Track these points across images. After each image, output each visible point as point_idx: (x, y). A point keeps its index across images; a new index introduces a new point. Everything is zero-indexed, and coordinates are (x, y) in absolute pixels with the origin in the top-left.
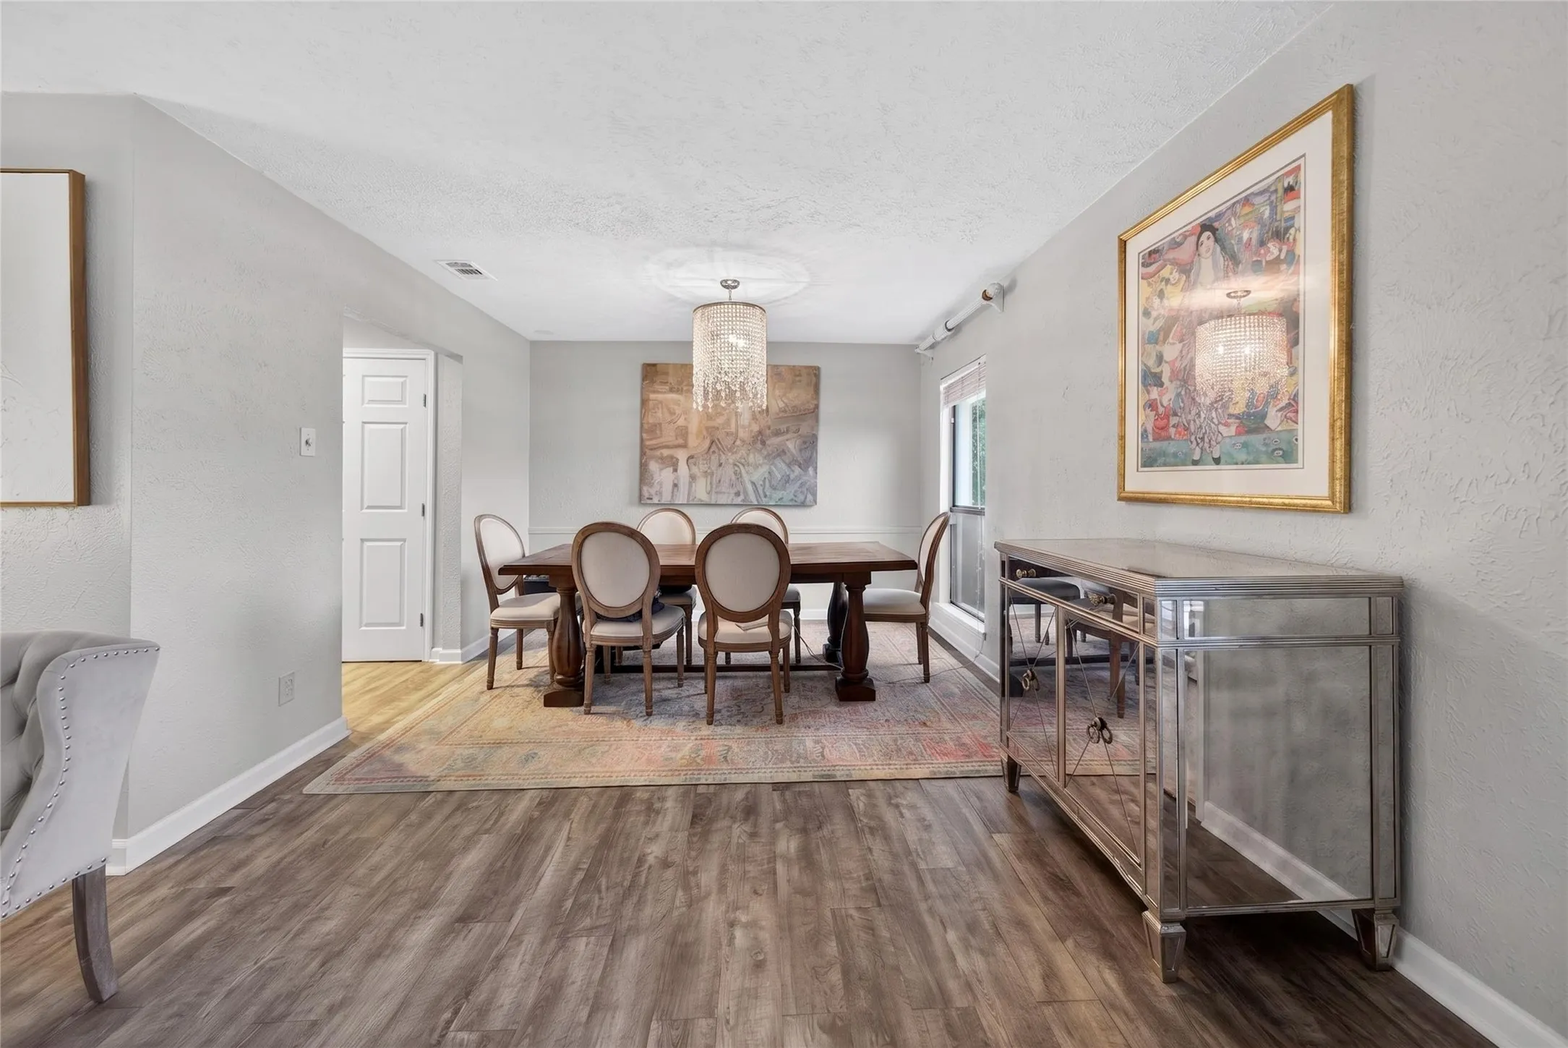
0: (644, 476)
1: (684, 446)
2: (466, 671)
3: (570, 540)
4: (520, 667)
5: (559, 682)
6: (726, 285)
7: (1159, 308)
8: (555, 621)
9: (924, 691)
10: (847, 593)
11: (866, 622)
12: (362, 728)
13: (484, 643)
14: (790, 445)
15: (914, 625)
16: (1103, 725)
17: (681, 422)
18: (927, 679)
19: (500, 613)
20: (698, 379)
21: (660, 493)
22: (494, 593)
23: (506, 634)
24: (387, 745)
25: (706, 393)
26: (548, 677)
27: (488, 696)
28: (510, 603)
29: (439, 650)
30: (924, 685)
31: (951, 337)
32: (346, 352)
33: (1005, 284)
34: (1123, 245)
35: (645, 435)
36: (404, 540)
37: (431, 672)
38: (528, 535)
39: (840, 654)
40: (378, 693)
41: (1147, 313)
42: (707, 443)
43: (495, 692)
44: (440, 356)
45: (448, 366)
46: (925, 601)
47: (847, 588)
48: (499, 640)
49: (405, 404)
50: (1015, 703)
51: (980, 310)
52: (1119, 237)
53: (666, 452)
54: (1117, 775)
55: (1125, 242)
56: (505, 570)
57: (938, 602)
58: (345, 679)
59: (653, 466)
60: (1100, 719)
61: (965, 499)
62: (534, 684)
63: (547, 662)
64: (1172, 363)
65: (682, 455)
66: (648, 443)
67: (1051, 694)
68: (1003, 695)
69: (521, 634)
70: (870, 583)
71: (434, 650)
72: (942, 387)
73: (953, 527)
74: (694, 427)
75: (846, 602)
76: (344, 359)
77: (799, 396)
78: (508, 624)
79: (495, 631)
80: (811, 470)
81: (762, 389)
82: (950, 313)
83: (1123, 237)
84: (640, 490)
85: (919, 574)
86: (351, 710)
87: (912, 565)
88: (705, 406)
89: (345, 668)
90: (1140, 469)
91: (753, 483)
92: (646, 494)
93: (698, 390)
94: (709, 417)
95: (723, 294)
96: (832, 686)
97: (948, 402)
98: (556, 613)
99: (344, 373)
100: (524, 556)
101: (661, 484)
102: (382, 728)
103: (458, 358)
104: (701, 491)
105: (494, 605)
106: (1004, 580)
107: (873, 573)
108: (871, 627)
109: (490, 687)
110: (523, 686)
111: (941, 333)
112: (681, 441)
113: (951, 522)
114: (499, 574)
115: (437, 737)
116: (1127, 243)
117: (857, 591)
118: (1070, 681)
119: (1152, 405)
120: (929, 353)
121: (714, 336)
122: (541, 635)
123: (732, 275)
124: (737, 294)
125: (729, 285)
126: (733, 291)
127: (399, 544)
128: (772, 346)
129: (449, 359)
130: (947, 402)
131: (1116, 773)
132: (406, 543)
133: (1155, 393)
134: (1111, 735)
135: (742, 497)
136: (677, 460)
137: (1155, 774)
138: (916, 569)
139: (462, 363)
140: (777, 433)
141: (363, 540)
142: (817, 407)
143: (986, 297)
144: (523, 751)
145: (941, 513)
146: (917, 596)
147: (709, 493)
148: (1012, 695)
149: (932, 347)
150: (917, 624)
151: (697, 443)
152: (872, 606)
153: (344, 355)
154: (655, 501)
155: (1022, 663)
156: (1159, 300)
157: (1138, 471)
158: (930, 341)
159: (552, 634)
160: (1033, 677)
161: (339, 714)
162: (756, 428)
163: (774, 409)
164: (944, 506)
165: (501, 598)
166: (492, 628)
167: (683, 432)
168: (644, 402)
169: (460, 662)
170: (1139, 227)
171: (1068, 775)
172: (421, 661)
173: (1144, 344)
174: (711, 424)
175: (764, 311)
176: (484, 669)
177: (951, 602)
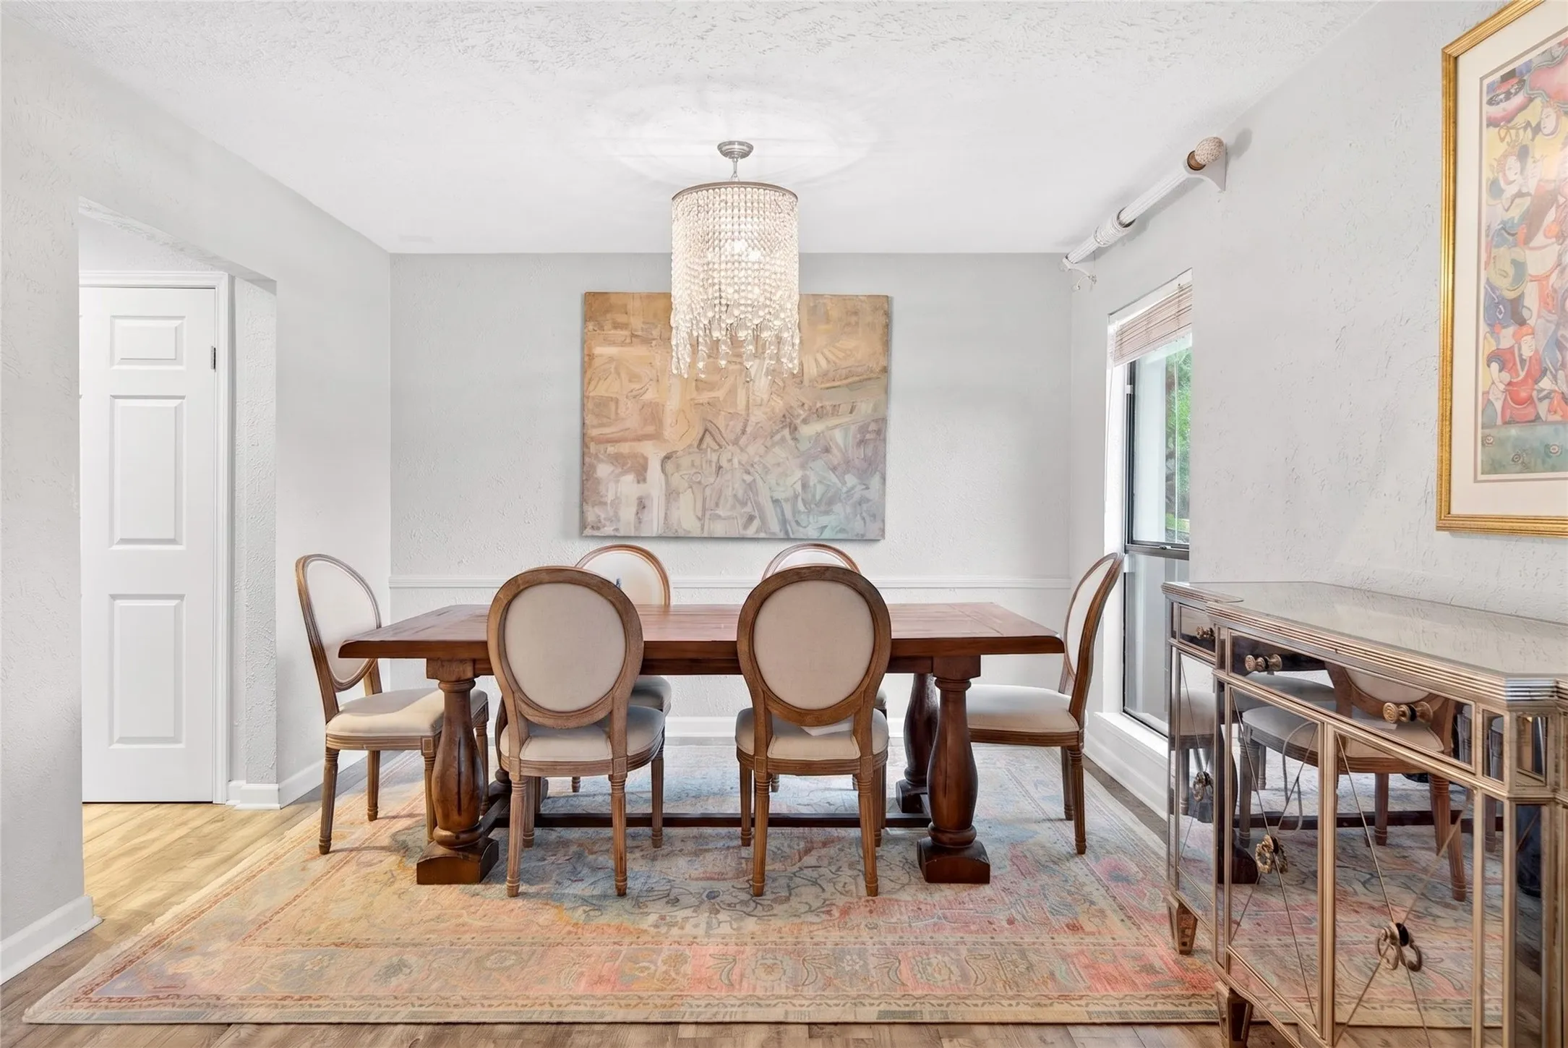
0: (588, 488)
1: (656, 437)
2: (286, 821)
3: (485, 599)
4: (373, 816)
5: (443, 842)
6: (726, 150)
7: (1517, 179)
8: (437, 737)
9: (1077, 868)
10: (938, 691)
11: (972, 744)
12: (117, 915)
13: (315, 774)
14: (838, 435)
15: (1058, 750)
16: (1404, 937)
17: (649, 396)
18: (1081, 847)
19: (342, 723)
20: (680, 319)
21: (615, 518)
22: (330, 688)
23: (352, 759)
24: (158, 943)
25: (695, 345)
26: (426, 831)
27: (322, 863)
28: (355, 708)
29: (240, 784)
30: (1077, 859)
31: (1130, 238)
32: (85, 276)
33: (1228, 140)
34: (1451, 64)
35: (590, 420)
36: (181, 597)
37: (229, 820)
38: (389, 590)
39: (926, 799)
40: (145, 853)
41: (1495, 189)
42: (696, 432)
43: (334, 858)
44: (237, 281)
45: (249, 297)
46: (1077, 709)
47: (937, 684)
48: (339, 772)
49: (181, 364)
50: (1242, 894)
51: (1181, 191)
52: (1443, 52)
53: (625, 448)
54: (1429, 1028)
55: (1456, 59)
56: (349, 650)
57: (1102, 712)
58: (87, 831)
59: (603, 470)
60: (1398, 926)
61: (1151, 529)
62: (400, 847)
63: (422, 808)
64: (1539, 280)
65: (653, 453)
66: (594, 432)
67: (1309, 879)
68: (1220, 879)
69: (375, 758)
70: (978, 674)
71: (233, 783)
72: (1113, 329)
73: (1129, 580)
74: (673, 403)
75: (936, 707)
76: (81, 289)
77: (858, 348)
78: (353, 742)
79: (332, 756)
80: (875, 481)
81: (792, 337)
82: (1127, 196)
83: (1453, 51)
84: (582, 512)
85: (1067, 662)
86: (97, 884)
87: (1052, 645)
88: (692, 365)
89: (88, 812)
90: (1481, 477)
91: (776, 502)
92: (591, 518)
93: (679, 338)
94: (700, 385)
95: (723, 168)
96: (913, 855)
97: (1122, 356)
98: (436, 725)
99: (80, 314)
100: (379, 626)
101: (616, 503)
102: (146, 915)
103: (267, 284)
104: (686, 516)
105: (331, 709)
106: (1223, 675)
107: (984, 658)
108: (982, 754)
109: (325, 848)
110: (383, 848)
111: (1110, 231)
112: (650, 429)
113: (1126, 568)
114: (339, 657)
115: (241, 932)
116: (1462, 60)
117: (955, 690)
118: (1343, 855)
119: (1501, 358)
120: (1085, 270)
121: (709, 240)
122: (414, 761)
123: (741, 133)
124: (747, 169)
125: (734, 151)
126: (740, 161)
127: (173, 603)
128: (808, 262)
129: (251, 285)
130: (1120, 356)
131: (1427, 1024)
132: (184, 602)
133: (1507, 338)
134: (1419, 954)
135: (756, 523)
136: (646, 459)
137: (1500, 1028)
138: (1063, 651)
139: (275, 294)
140: (819, 414)
141: (114, 597)
142: (885, 370)
143: (1194, 165)
144: (385, 957)
145: (1106, 555)
146: (1063, 699)
147: (699, 519)
148: (1236, 880)
149: (1096, 255)
150: (1062, 748)
151: (677, 433)
152: (982, 716)
153: (81, 282)
154: (608, 530)
155: (1258, 822)
156: (1518, 164)
157: (1476, 480)
158: (1090, 246)
159: (430, 761)
160: (1277, 849)
161: (77, 888)
162: (779, 404)
163: (812, 370)
164: (1113, 541)
165: (343, 698)
166: (328, 749)
167: (653, 415)
168: (588, 360)
169: (278, 806)
170: (1477, 34)
171: (1338, 1024)
172: (211, 802)
173: (1489, 247)
174: (705, 397)
175: (797, 198)
176: (314, 818)
177: (1124, 711)
